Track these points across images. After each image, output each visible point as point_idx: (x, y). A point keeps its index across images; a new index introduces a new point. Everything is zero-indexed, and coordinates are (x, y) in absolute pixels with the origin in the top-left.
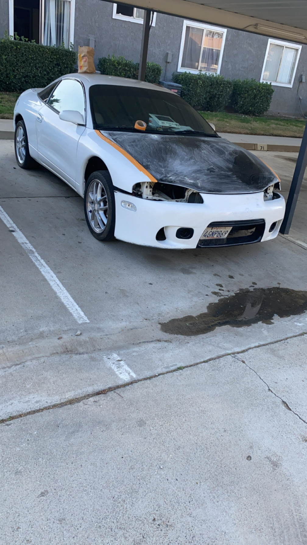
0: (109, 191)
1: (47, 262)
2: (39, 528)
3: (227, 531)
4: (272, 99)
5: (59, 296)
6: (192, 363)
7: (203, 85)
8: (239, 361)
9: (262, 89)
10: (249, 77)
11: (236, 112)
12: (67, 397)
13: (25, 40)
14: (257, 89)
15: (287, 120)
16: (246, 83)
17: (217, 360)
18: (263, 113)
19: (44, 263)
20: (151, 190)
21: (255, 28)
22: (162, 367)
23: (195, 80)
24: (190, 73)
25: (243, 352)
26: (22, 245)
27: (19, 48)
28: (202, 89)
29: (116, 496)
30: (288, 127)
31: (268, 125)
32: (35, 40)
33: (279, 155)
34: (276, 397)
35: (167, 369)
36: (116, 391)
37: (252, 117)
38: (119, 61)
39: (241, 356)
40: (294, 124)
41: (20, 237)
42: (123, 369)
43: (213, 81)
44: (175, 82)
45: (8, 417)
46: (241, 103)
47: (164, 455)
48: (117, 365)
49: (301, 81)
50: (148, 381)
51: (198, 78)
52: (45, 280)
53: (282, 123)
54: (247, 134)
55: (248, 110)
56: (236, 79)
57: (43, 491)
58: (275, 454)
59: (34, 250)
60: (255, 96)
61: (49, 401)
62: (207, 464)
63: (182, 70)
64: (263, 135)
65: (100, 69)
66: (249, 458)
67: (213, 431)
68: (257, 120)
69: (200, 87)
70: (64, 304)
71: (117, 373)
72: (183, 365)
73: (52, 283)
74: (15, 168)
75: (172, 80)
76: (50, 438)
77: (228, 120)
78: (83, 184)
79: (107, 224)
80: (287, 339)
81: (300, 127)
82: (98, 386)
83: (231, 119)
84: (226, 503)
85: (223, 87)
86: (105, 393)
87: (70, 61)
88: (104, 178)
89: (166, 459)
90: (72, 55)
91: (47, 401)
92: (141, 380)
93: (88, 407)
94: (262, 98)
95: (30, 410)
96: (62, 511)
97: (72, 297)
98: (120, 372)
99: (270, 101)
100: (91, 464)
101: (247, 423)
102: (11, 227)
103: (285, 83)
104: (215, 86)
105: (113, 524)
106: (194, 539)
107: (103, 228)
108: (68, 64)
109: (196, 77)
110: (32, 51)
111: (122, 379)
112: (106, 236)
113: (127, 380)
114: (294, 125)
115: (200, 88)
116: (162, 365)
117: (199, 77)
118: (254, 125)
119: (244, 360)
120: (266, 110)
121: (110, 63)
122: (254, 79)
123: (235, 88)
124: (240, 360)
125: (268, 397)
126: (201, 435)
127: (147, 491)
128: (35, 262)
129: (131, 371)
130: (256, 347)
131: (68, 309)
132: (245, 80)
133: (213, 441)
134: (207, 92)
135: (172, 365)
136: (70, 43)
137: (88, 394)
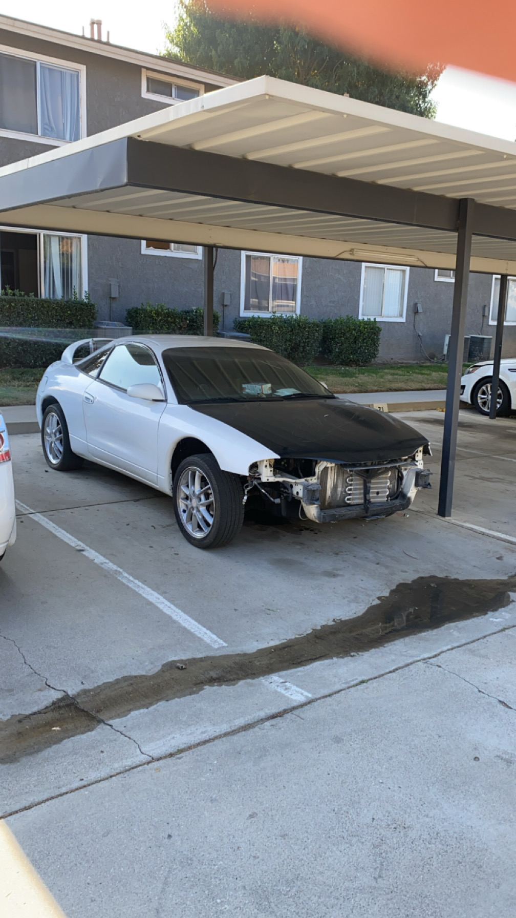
0: (214, 478)
1: (144, 582)
2: (262, 846)
3: (473, 826)
4: (380, 340)
5: (177, 620)
6: (376, 675)
7: (279, 332)
8: (433, 666)
9: (364, 329)
10: (343, 314)
11: (331, 363)
12: (237, 724)
13: (20, 294)
14: (357, 330)
15: (407, 367)
16: (339, 322)
17: (406, 668)
18: (370, 361)
19: (140, 584)
20: (272, 469)
21: (351, 254)
22: (341, 683)
23: (268, 326)
24: (259, 317)
25: (435, 656)
26: (103, 566)
27: (13, 306)
28: (279, 337)
29: (336, 809)
30: (411, 377)
31: (382, 377)
32: (33, 293)
33: (406, 416)
34: (490, 698)
35: (347, 685)
36: (294, 712)
37: (355, 369)
38: (157, 311)
39: (435, 661)
40: (417, 371)
42: (293, 690)
43: (294, 325)
44: (238, 332)
45: (176, 750)
46: (337, 350)
47: (375, 766)
48: (283, 687)
49: (416, 312)
50: (328, 698)
51: (272, 323)
52: (150, 603)
53: (400, 372)
54: (355, 392)
55: (348, 358)
56: (325, 318)
57: (250, 813)
58: (505, 752)
59: (121, 570)
60: (356, 339)
61: (218, 731)
62: (429, 769)
63: (246, 313)
64: (377, 391)
65: (130, 323)
66: (476, 759)
67: (426, 739)
68: (363, 371)
69: (276, 334)
70: (186, 628)
71: (286, 694)
72: (365, 678)
73: (161, 607)
74: (46, 471)
75: (234, 328)
76: (235, 765)
77: (323, 376)
78: (169, 476)
79: (213, 523)
80: (485, 637)
81: (427, 375)
82: (269, 710)
83: (327, 374)
84: (463, 802)
85: (308, 332)
86: (281, 716)
87: (87, 317)
88: (204, 463)
89: (381, 770)
90: (90, 308)
91: (215, 730)
93: (267, 732)
94: (365, 341)
95: (198, 741)
96: (280, 828)
97: (193, 619)
98: (290, 693)
99: (377, 344)
100: (295, 784)
101: (464, 727)
102: (78, 546)
103: (394, 317)
104: (297, 331)
105: (343, 834)
106: (439, 835)
107: (207, 530)
108: (84, 321)
109: (269, 322)
110: (32, 308)
111: (295, 700)
112: (212, 540)
113: (302, 700)
114: (419, 373)
115: (276, 336)
116: (339, 682)
117: (274, 321)
118: (361, 379)
119: (439, 664)
120: (375, 356)
121: (145, 314)
122: (350, 316)
123: (326, 331)
125: (480, 698)
126: (412, 743)
127: (370, 801)
128: (128, 584)
129: (303, 691)
130: (448, 650)
131: (195, 634)
132: (338, 318)
133: (428, 748)
134: (286, 340)
135: (351, 679)
136: (84, 292)
137: (261, 718)
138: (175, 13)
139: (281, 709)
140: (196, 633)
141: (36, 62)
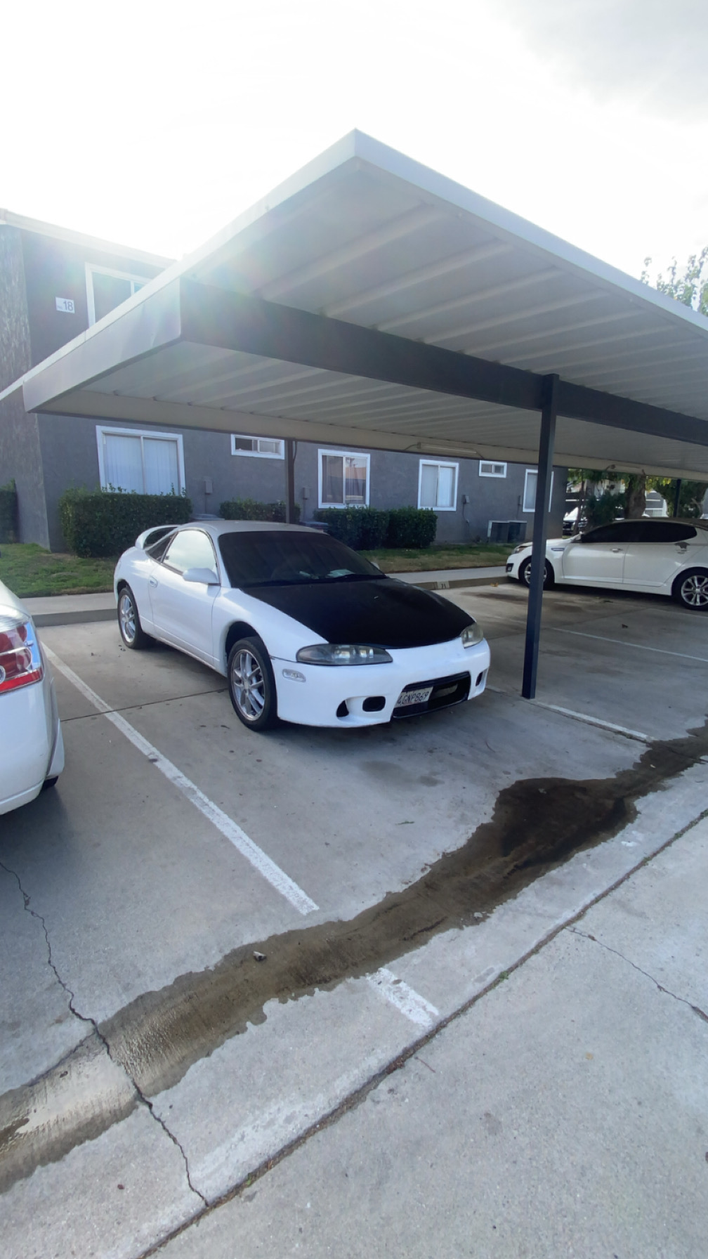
0: (263, 661)
1: (220, 804)
4: (437, 527)
5: (256, 865)
7: (353, 520)
8: (584, 938)
9: (423, 517)
10: (405, 505)
11: (396, 547)
14: (417, 518)
15: (459, 548)
16: (402, 511)
17: (551, 943)
18: (429, 544)
19: (215, 808)
21: (409, 446)
23: (342, 515)
24: (335, 508)
25: (580, 916)
26: (175, 782)
28: (353, 524)
31: (440, 557)
33: (465, 591)
34: (679, 1001)
35: (482, 983)
36: (418, 1054)
37: (418, 551)
38: (246, 504)
39: (583, 927)
40: (467, 551)
41: (167, 767)
42: (411, 1000)
43: (364, 514)
44: (318, 521)
45: (245, 1175)
46: (401, 536)
48: (397, 992)
49: (465, 503)
50: (462, 1017)
53: (454, 553)
55: (411, 542)
56: (390, 509)
59: (195, 787)
60: (417, 525)
63: (324, 505)
65: (224, 515)
68: (424, 553)
69: (350, 522)
70: (267, 880)
71: (404, 1011)
72: (503, 967)
75: (314, 518)
76: (341, 1212)
77: (391, 558)
78: (223, 658)
79: (265, 705)
80: (628, 876)
81: (477, 555)
82: (383, 1052)
83: (394, 556)
85: (377, 520)
86: (401, 1065)
87: (184, 509)
88: (253, 646)
90: (187, 503)
91: (305, 1112)
92: (450, 1019)
93: (384, 1109)
94: (425, 527)
95: (281, 1146)
97: (276, 863)
98: (408, 1007)
99: (435, 529)
101: (665, 1073)
102: (151, 754)
103: (447, 507)
104: (368, 520)
108: (181, 513)
109: (343, 512)
111: (417, 1024)
113: (426, 1024)
114: (469, 554)
115: (350, 524)
116: (470, 977)
117: (347, 512)
119: (591, 933)
121: (236, 507)
122: (411, 507)
123: (392, 519)
124: (586, 936)
125: (665, 1004)
128: (201, 809)
129: (425, 1002)
130: (593, 903)
131: (278, 891)
132: (402, 508)
134: (359, 527)
135: (485, 971)
136: (181, 488)
137: (373, 1073)
139: (398, 1051)
140: (279, 888)
141: (130, 282)
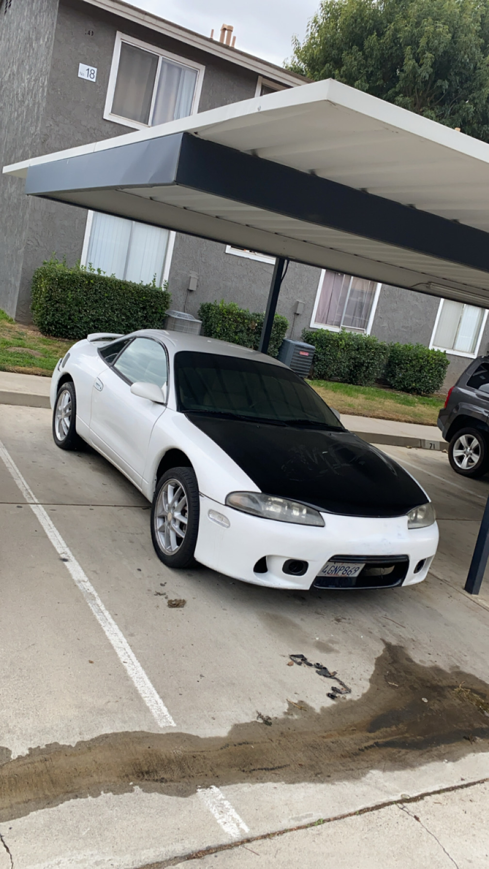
1: (114, 616)
4: (447, 373)
6: (336, 815)
8: (410, 817)
10: (413, 341)
16: (408, 348)
17: (376, 812)
18: (433, 392)
19: (109, 617)
21: (427, 287)
22: (290, 817)
23: (334, 341)
24: (327, 331)
26: (79, 585)
27: (92, 283)
35: (298, 822)
37: (416, 397)
41: (75, 569)
42: (229, 815)
43: (361, 344)
51: (339, 338)
52: (110, 647)
54: (409, 422)
55: (410, 386)
56: (395, 342)
59: (96, 594)
60: (422, 367)
61: (115, 864)
68: (423, 401)
69: (342, 350)
70: (137, 691)
71: (219, 821)
72: (323, 817)
73: (120, 653)
78: (153, 482)
83: (386, 398)
85: (374, 353)
86: (201, 857)
87: (160, 305)
91: (112, 862)
92: (256, 839)
94: (431, 371)
97: (149, 678)
99: (443, 376)
102: (64, 553)
103: (467, 353)
108: (157, 308)
109: (336, 337)
111: (227, 833)
113: (235, 836)
115: (342, 352)
117: (341, 337)
118: (419, 409)
119: (418, 815)
120: (438, 388)
124: (412, 816)
128: (96, 614)
129: (241, 821)
130: (436, 792)
131: (143, 701)
132: (408, 344)
134: (351, 358)
135: (304, 814)
136: (164, 280)
137: (175, 855)
138: (308, 30)
139: (204, 847)
140: (146, 699)
141: (158, 57)
